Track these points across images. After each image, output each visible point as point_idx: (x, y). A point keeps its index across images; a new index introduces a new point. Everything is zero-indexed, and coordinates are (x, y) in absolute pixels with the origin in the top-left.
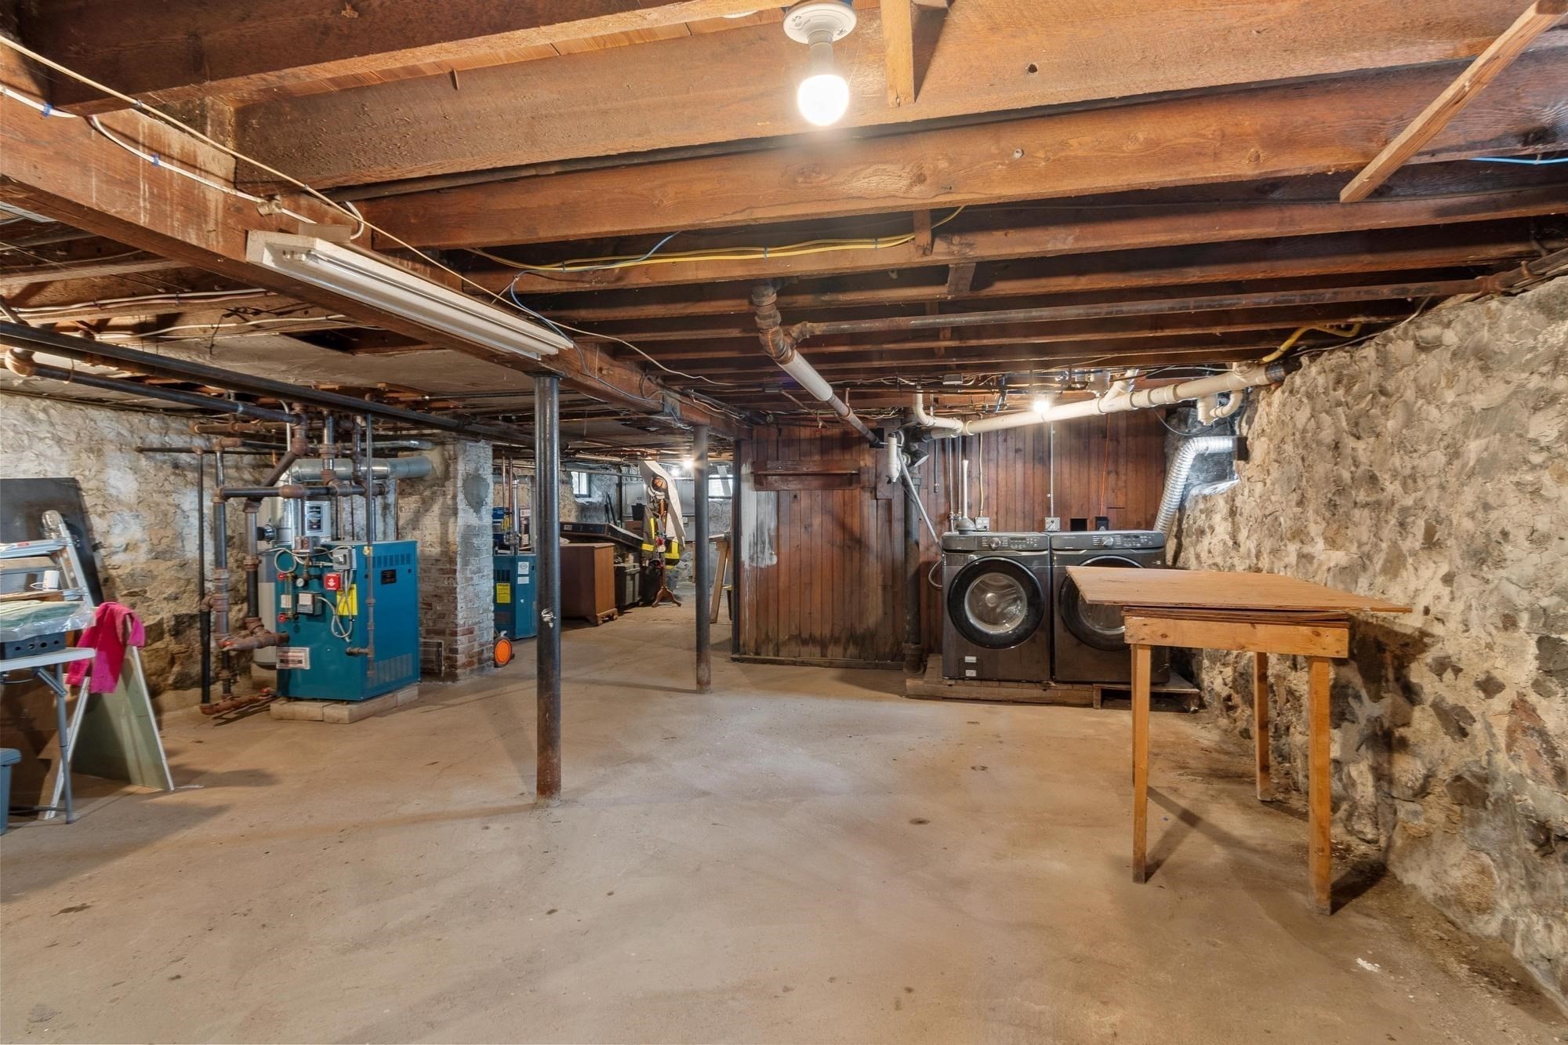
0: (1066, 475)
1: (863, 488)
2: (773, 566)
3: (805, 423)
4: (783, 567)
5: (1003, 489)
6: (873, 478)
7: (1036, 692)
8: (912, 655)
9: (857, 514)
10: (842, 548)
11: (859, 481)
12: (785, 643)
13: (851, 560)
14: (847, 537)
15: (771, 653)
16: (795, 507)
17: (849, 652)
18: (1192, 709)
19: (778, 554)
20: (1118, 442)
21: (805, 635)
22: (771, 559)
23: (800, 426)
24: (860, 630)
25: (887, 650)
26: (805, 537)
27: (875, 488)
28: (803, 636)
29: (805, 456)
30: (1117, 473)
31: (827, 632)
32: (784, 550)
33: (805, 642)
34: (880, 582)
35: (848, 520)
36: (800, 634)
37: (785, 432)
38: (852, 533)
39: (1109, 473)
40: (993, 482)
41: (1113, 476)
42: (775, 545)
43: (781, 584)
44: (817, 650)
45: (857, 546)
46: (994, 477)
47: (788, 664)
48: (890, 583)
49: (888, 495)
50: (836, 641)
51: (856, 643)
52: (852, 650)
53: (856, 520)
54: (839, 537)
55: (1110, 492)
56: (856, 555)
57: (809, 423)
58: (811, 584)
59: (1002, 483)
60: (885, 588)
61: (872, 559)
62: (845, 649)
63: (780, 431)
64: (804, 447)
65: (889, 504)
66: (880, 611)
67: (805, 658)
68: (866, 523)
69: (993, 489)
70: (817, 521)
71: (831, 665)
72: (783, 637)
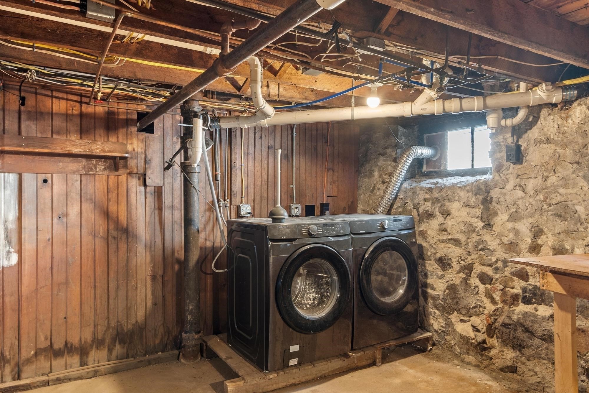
0: (303, 171)
1: (130, 174)
2: (11, 267)
3: (60, 95)
4: (26, 267)
5: (258, 180)
6: (141, 164)
7: (336, 364)
8: (195, 346)
9: (123, 201)
10: (107, 239)
11: (126, 166)
12: (29, 361)
13: (118, 249)
14: (112, 226)
15: (8, 378)
16: (46, 193)
17: (114, 353)
18: (429, 348)
19: (20, 252)
20: (334, 146)
21: (58, 345)
22: (8, 258)
23: (52, 97)
24: (128, 326)
25: (157, 341)
26: (58, 229)
27: (144, 175)
28: (56, 346)
29: (58, 133)
30: (333, 170)
31: (88, 336)
32: (29, 246)
33: (58, 354)
34: (149, 272)
35: (113, 208)
36: (51, 345)
37: (31, 101)
38: (117, 222)
39: (328, 170)
40: (251, 174)
41: (331, 172)
42: (14, 239)
43: (25, 290)
44: (75, 360)
45: (124, 237)
46: (251, 168)
47: (38, 386)
48: (160, 272)
49: (159, 182)
50: (97, 343)
51: (122, 342)
52: (118, 349)
53: (123, 208)
54: (101, 227)
55: (329, 184)
56: (123, 246)
57: (64, 96)
58: (67, 283)
59: (258, 174)
60: (154, 278)
61: (141, 248)
62: (110, 351)
63: (23, 100)
64: (58, 122)
65: (159, 191)
66: (149, 303)
67: (62, 374)
68: (133, 211)
69: (251, 180)
70: (74, 211)
71: (95, 374)
72: (27, 352)
